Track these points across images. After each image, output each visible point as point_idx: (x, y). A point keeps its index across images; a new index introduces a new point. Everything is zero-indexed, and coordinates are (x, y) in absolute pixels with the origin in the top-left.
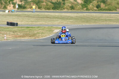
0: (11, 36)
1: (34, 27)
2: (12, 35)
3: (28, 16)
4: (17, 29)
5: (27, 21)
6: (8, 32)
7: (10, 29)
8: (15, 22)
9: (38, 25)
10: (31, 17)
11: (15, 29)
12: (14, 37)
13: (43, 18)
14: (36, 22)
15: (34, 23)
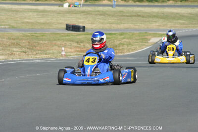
0: (73, 50)
1: (115, 34)
2: (76, 47)
3: (104, 14)
4: (84, 36)
5: (102, 23)
6: (68, 43)
7: (71, 37)
8: (81, 25)
9: (121, 30)
10: (109, 15)
11: (81, 37)
12: (78, 51)
13: (131, 16)
14: (118, 24)
15: (115, 26)
